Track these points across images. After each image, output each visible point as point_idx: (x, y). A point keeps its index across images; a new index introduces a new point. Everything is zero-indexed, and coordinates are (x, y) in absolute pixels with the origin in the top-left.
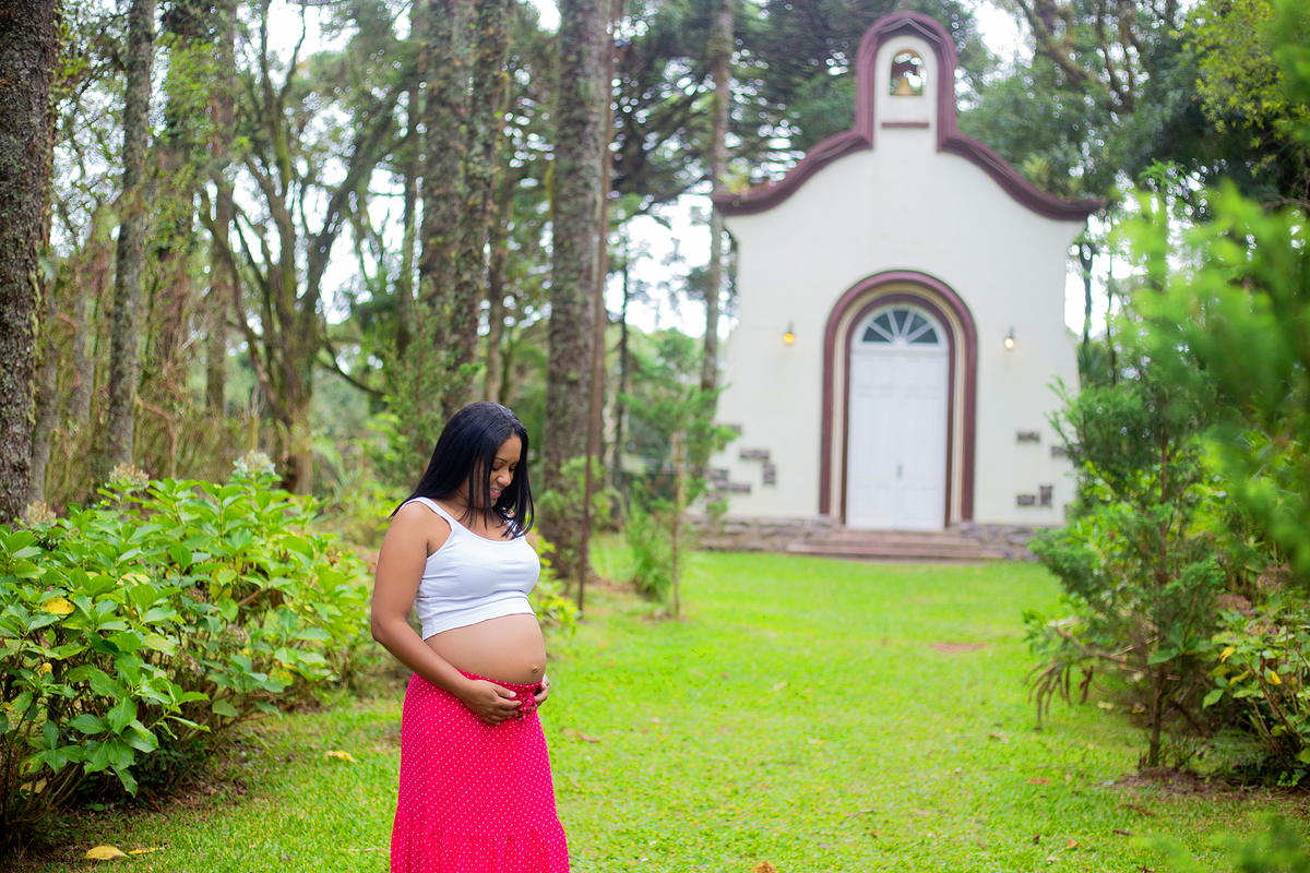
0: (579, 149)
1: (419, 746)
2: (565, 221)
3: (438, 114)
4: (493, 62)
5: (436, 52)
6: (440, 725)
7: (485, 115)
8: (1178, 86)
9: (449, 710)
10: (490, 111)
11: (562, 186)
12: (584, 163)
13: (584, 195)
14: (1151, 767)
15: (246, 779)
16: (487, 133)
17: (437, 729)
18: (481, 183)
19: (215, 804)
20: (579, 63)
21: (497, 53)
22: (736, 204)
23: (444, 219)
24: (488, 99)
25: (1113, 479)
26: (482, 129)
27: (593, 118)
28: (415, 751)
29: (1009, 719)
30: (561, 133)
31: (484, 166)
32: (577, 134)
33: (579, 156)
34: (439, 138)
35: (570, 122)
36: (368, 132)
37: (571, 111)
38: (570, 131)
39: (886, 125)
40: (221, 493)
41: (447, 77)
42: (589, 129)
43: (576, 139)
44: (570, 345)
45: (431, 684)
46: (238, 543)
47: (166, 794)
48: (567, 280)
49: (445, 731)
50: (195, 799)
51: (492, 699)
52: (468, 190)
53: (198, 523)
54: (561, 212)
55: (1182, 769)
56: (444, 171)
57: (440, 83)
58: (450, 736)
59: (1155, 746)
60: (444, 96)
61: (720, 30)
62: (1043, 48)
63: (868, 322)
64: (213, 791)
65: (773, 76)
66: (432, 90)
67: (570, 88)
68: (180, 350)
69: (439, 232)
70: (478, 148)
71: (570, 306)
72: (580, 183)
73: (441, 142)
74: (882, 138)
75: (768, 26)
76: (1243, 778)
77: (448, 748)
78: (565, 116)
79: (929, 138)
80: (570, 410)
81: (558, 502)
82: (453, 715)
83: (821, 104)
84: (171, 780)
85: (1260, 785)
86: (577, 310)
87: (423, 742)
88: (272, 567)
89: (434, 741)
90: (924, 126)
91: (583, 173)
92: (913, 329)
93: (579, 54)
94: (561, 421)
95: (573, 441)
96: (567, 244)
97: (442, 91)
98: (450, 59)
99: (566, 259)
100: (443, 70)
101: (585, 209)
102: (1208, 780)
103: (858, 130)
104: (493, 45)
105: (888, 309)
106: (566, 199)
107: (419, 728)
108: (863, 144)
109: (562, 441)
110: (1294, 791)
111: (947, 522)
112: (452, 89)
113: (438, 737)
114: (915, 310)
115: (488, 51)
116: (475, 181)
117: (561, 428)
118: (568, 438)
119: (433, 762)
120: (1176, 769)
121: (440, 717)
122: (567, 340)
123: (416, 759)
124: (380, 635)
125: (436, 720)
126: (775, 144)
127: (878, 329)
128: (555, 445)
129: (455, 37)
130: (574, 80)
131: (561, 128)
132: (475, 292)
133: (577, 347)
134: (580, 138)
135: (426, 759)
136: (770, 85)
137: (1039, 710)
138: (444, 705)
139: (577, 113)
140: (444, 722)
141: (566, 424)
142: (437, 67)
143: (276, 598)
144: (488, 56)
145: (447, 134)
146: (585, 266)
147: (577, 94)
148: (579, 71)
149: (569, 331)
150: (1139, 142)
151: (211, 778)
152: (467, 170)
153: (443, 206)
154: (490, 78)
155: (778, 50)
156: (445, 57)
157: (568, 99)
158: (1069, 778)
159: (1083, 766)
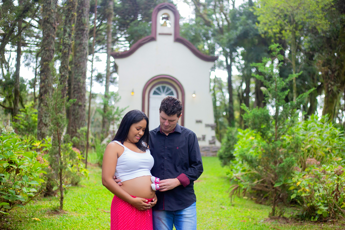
0: (82, 38)
1: (115, 219)
2: (78, 59)
3: (46, 26)
4: (72, 10)
5: (46, 7)
6: (122, 212)
7: (69, 25)
8: (241, 25)
9: (125, 207)
10: (70, 24)
11: (77, 48)
12: (84, 42)
13: (83, 51)
14: (272, 216)
16: (70, 31)
17: (121, 213)
18: (68, 46)
20: (82, 12)
21: (73, 7)
22: (118, 55)
23: (48, 57)
24: (70, 21)
25: (261, 134)
26: (68, 30)
27: (86, 29)
28: (114, 221)
29: (223, 203)
30: (77, 33)
31: (69, 41)
32: (81, 33)
33: (82, 40)
34: (47, 33)
35: (79, 30)
36: (7, 32)
37: (80, 27)
38: (79, 32)
39: (160, 34)
40: (3, 139)
41: (49, 15)
42: (85, 32)
43: (81, 35)
44: (79, 95)
45: (120, 199)
46: (9, 155)
48: (78, 76)
49: (124, 214)
51: (141, 203)
52: (64, 48)
54: (77, 56)
55: (282, 216)
56: (48, 43)
57: (47, 17)
58: (125, 216)
59: (274, 210)
60: (48, 20)
61: (110, 6)
62: (199, 14)
63: (154, 89)
65: (121, 20)
66: (45, 18)
67: (80, 20)
69: (46, 61)
70: (67, 35)
71: (79, 83)
72: (82, 48)
73: (47, 34)
74: (159, 38)
75: (121, 6)
76: (299, 218)
77: (125, 219)
78: (78, 28)
79: (172, 38)
80: (79, 114)
81: (77, 141)
82: (126, 209)
83: (136, 28)
85: (305, 220)
86: (81, 84)
87: (117, 218)
88: (18, 162)
90: (170, 34)
91: (83, 45)
92: (167, 91)
93: (82, 10)
94: (77, 117)
95: (80, 122)
96: (78, 65)
97: (48, 19)
98: (50, 9)
99: (78, 70)
100: (48, 13)
101: (84, 55)
102: (290, 219)
103: (151, 35)
104: (72, 5)
105: (160, 86)
106: (78, 52)
107: (116, 213)
108: (153, 39)
109: (77, 122)
110: (316, 222)
112: (51, 18)
113: (121, 216)
114: (167, 86)
115: (70, 6)
116: (66, 45)
117: (77, 119)
118: (79, 122)
119: (120, 224)
120: (280, 216)
121: (122, 209)
122: (78, 93)
123: (114, 223)
124: (105, 184)
125: (121, 211)
126: (120, 39)
127: (157, 91)
128: (75, 123)
129: (52, 3)
130: (81, 18)
131: (77, 31)
132: (65, 78)
133: (81, 95)
134: (82, 34)
135: (118, 223)
136: (120, 22)
137: (231, 200)
138: (123, 206)
139: (82, 27)
140: (124, 211)
141: (78, 117)
142: (46, 12)
144: (70, 8)
145: (49, 32)
146: (84, 72)
147: (82, 22)
148: (82, 15)
149: (79, 91)
150: (230, 40)
152: (63, 42)
153: (48, 53)
154: (71, 15)
155: (123, 13)
156: (49, 9)
157: (79, 23)
158: (250, 220)
159: (252, 216)
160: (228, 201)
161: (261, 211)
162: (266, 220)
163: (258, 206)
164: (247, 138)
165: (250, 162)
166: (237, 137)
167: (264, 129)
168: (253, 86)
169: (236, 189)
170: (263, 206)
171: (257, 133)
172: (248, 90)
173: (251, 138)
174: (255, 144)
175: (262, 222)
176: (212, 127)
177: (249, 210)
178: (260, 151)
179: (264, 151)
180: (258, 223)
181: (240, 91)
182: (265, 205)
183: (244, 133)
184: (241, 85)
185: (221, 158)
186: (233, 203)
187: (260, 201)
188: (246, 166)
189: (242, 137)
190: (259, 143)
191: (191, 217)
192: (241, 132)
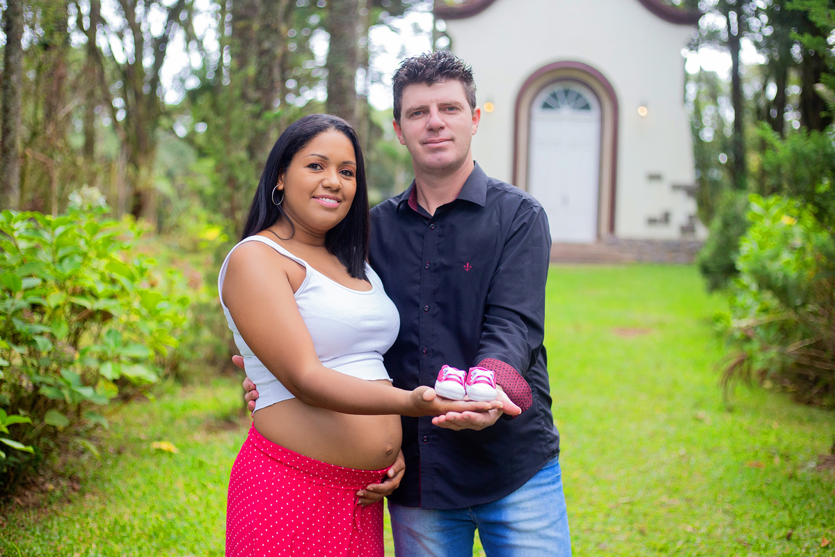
6: (271, 521)
15: (81, 475)
17: (266, 525)
19: (50, 503)
29: (703, 401)
40: (53, 224)
46: (67, 268)
47: (7, 493)
49: (276, 528)
50: (32, 497)
53: (34, 250)
58: (283, 535)
63: (543, 97)
64: (50, 487)
68: (61, 115)
84: (12, 480)
87: (250, 539)
88: (101, 289)
89: (263, 539)
92: (575, 100)
105: (558, 88)
111: (599, 236)
113: (267, 536)
114: (577, 88)
121: (271, 510)
125: (266, 514)
127: (551, 101)
137: (726, 393)
140: (276, 517)
143: (106, 316)
151: (50, 474)
158: (777, 461)
159: (782, 447)
160: (718, 395)
161: (809, 430)
162: (824, 463)
163: (800, 410)
164: (775, 219)
165: (782, 292)
166: (748, 217)
167: (825, 196)
168: (794, 90)
169: (741, 362)
170: (814, 411)
171: (805, 206)
172: (781, 100)
173: (786, 220)
174: (798, 241)
175: (813, 470)
176: (690, 191)
177: (775, 425)
178: (809, 258)
179: (824, 260)
180: (799, 473)
181: (762, 103)
182: (821, 407)
183: (767, 208)
184: (765, 87)
185: (705, 270)
186: (732, 402)
187: (807, 397)
188: (770, 299)
189: (761, 217)
190: (807, 237)
191: (543, 528)
192: (757, 205)
